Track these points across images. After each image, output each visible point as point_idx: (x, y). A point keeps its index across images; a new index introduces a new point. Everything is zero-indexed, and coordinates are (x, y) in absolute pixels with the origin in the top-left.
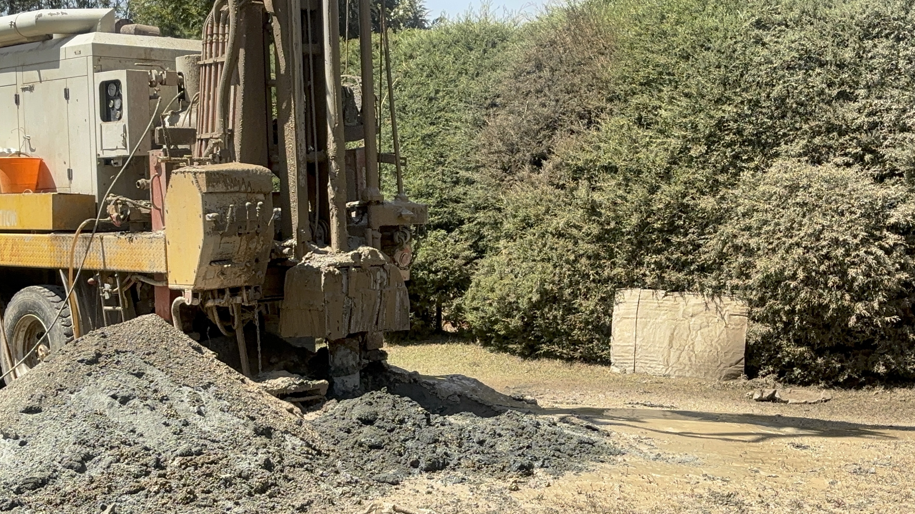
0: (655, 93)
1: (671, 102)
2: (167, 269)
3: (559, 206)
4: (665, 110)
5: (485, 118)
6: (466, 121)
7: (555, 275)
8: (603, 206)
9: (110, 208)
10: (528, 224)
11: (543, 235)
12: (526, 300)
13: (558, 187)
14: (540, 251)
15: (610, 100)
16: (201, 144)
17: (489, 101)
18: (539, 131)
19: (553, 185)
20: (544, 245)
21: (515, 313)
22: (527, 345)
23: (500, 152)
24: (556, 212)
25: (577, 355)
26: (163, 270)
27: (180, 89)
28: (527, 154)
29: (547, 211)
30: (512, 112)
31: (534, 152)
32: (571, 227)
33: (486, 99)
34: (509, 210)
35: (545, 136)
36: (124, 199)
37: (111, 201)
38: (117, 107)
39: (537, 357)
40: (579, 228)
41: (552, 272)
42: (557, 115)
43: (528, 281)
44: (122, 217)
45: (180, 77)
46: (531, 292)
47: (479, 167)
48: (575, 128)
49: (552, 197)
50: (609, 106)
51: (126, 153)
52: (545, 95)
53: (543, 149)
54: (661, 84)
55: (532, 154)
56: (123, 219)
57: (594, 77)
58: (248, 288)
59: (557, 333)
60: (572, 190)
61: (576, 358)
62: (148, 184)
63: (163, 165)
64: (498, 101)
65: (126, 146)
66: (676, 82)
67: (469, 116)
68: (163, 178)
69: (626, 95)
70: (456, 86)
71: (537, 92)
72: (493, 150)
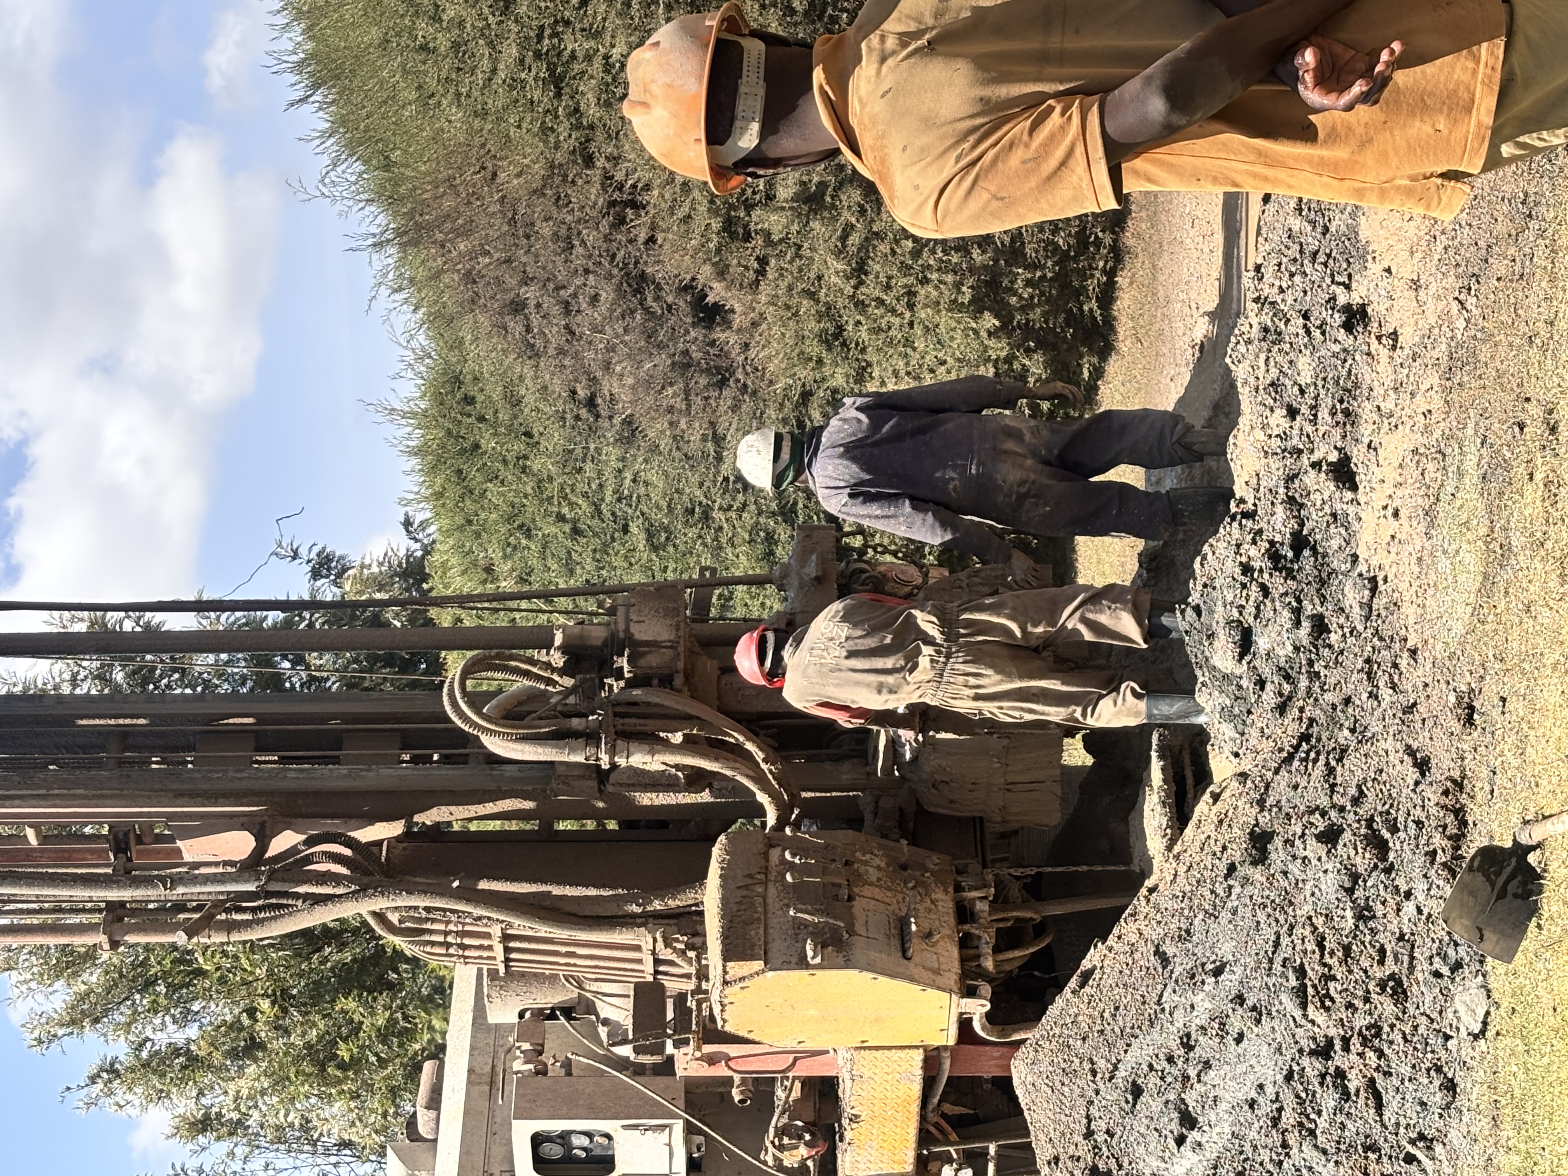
0: (577, 67)
1: (597, 35)
2: (917, 1047)
3: (800, 270)
4: (613, 46)
5: (617, 420)
6: (623, 459)
7: (940, 282)
8: (805, 178)
9: (791, 1160)
10: (836, 336)
11: (861, 306)
12: (991, 343)
13: (761, 272)
14: (893, 311)
15: (589, 161)
16: (666, 974)
17: (584, 413)
18: (647, 310)
19: (757, 282)
20: (881, 302)
21: (1016, 366)
22: (1084, 344)
23: (687, 392)
24: (812, 275)
25: (1108, 239)
26: (918, 1057)
27: (552, 1016)
28: (693, 334)
29: (812, 295)
30: (607, 366)
31: (689, 320)
32: (844, 246)
33: (577, 418)
34: (805, 373)
35: (657, 298)
36: (772, 1131)
37: (776, 1158)
38: (585, 1141)
39: (1109, 323)
40: (848, 229)
41: (936, 287)
42: (615, 271)
43: (952, 338)
44: (807, 1137)
45: (528, 1015)
46: (976, 332)
47: (715, 434)
48: (643, 236)
49: (783, 285)
50: (600, 163)
51: (678, 1127)
52: (575, 295)
53: (683, 304)
54: (559, 55)
55: (694, 325)
56: (813, 1134)
57: (539, 192)
58: (958, 888)
59: (1062, 279)
60: (769, 242)
61: (1115, 241)
62: (744, 1081)
63: (708, 1049)
64: (582, 393)
65: (665, 1126)
66: (556, 22)
67: (612, 454)
68: (733, 1050)
69: (578, 126)
70: (551, 479)
71: (567, 312)
72: (682, 406)
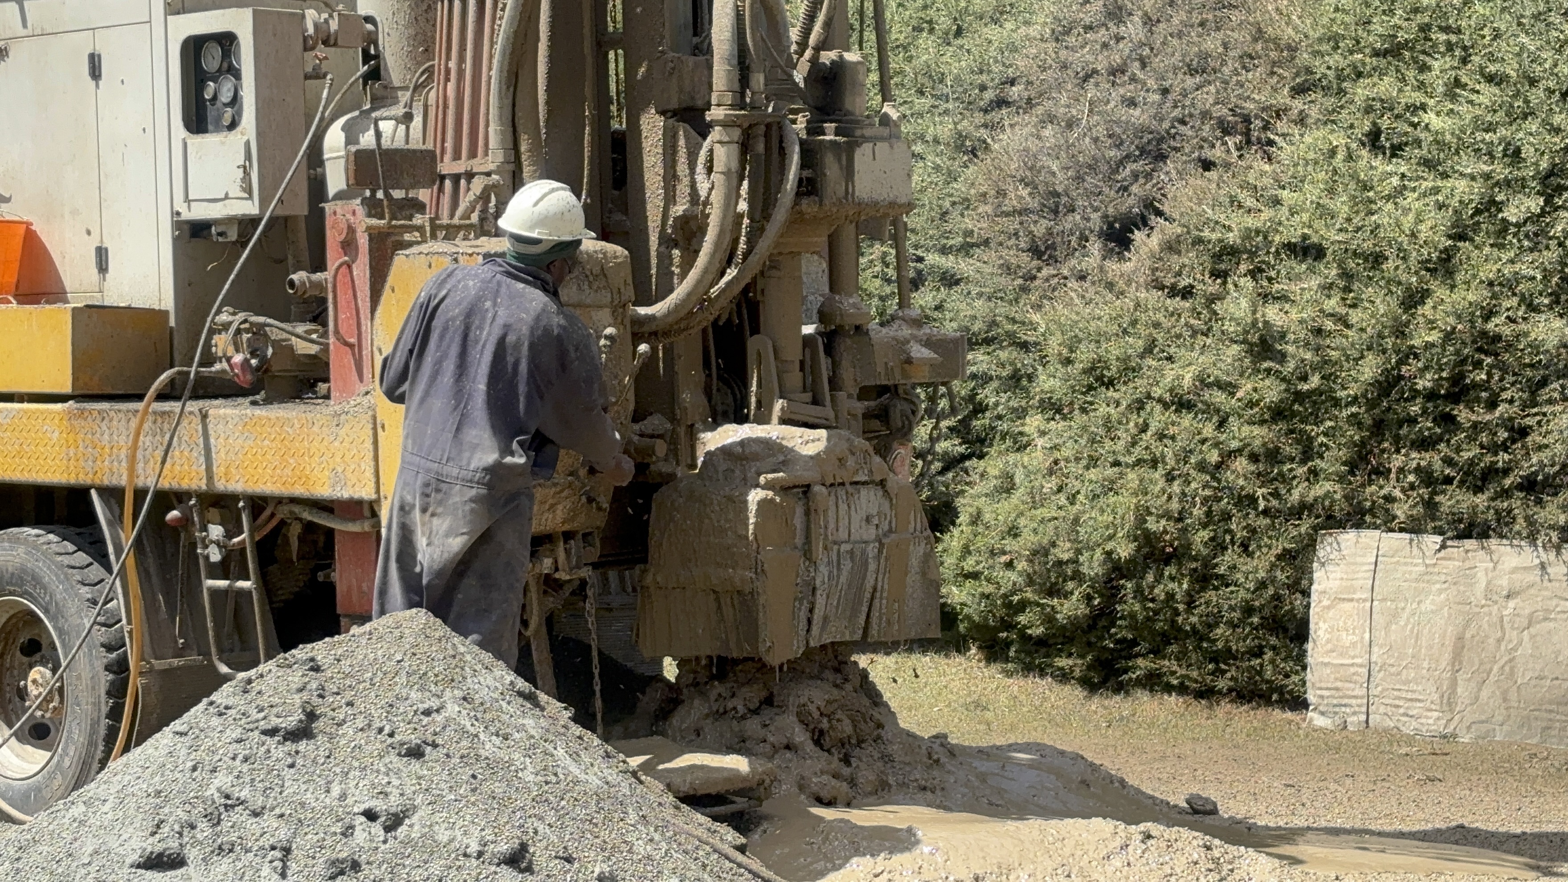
0: (1411, 74)
1: (1452, 96)
2: (378, 491)
3: (1179, 336)
4: (1438, 114)
5: (983, 133)
6: (936, 141)
7: (1170, 498)
8: (1292, 337)
9: (222, 343)
10: (1100, 379)
11: (1139, 405)
12: (1098, 554)
13: (1173, 292)
14: (1134, 444)
15: (1299, 91)
16: (441, 190)
17: (989, 95)
18: (1121, 163)
19: (1162, 288)
20: (1144, 428)
21: (1070, 585)
22: (1096, 660)
23: (1023, 212)
24: (1172, 350)
25: (1222, 684)
26: (366, 493)
27: (367, 57)
28: (1095, 216)
29: (1149, 350)
30: (1051, 118)
31: (1111, 211)
32: (1209, 386)
33: (983, 88)
34: (1054, 346)
35: (1135, 176)
36: (261, 319)
37: (226, 326)
38: (226, 96)
39: (1120, 688)
40: (1229, 388)
41: (1164, 491)
42: (1166, 125)
43: (1102, 511)
44: (254, 362)
45: (369, 27)
46: (1111, 537)
47: (972, 245)
48: (1217, 153)
49: (1160, 317)
50: (1298, 104)
51: (251, 208)
52: (1133, 79)
53: (1131, 204)
54: (1424, 52)
55: (1105, 216)
56: (258, 369)
57: (1259, 35)
58: (568, 536)
59: (1174, 634)
60: (1212, 300)
61: (1220, 692)
62: (320, 286)
63: (363, 241)
64: (1015, 92)
65: (249, 191)
66: (1465, 48)
67: (945, 129)
68: (362, 270)
69: (1340, 78)
70: (910, 59)
71: (1115, 71)
72: (1008, 205)
